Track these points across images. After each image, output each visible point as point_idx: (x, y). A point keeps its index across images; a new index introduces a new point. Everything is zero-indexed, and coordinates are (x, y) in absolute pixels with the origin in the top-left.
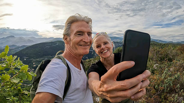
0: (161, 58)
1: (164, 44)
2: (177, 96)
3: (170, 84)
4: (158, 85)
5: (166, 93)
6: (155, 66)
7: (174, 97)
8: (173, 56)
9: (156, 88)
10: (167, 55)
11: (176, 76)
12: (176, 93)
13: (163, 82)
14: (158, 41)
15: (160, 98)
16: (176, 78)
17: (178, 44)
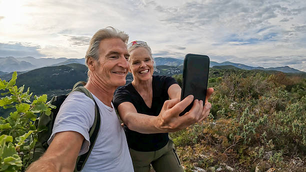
0: (242, 93)
1: (249, 72)
2: (262, 148)
3: (252, 131)
4: (235, 134)
5: (247, 145)
6: (231, 105)
7: (257, 151)
8: (262, 90)
9: (230, 137)
10: (251, 89)
11: (262, 120)
12: (262, 144)
13: (241, 128)
14: (239, 65)
15: (238, 153)
16: (261, 123)
17: (272, 71)
